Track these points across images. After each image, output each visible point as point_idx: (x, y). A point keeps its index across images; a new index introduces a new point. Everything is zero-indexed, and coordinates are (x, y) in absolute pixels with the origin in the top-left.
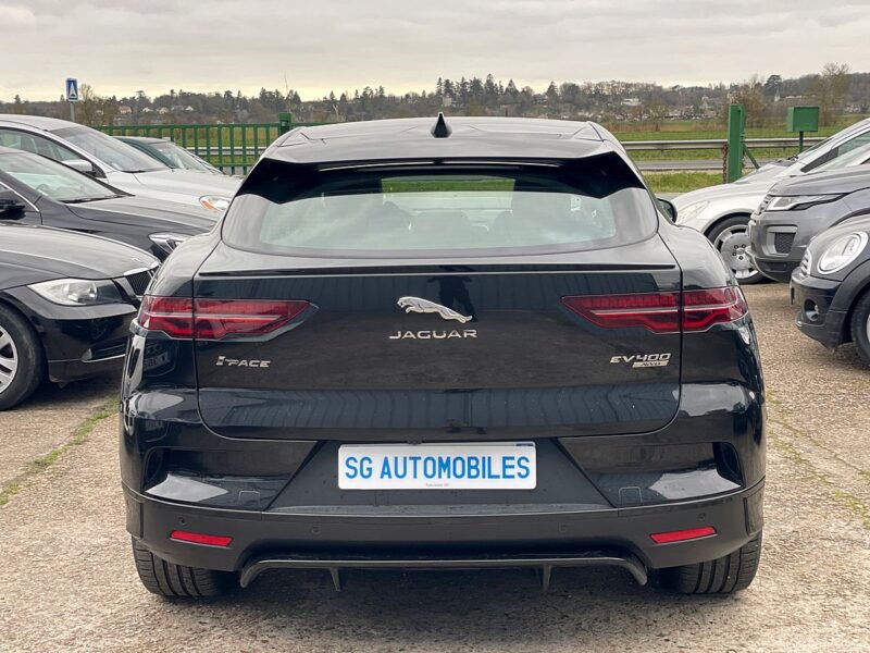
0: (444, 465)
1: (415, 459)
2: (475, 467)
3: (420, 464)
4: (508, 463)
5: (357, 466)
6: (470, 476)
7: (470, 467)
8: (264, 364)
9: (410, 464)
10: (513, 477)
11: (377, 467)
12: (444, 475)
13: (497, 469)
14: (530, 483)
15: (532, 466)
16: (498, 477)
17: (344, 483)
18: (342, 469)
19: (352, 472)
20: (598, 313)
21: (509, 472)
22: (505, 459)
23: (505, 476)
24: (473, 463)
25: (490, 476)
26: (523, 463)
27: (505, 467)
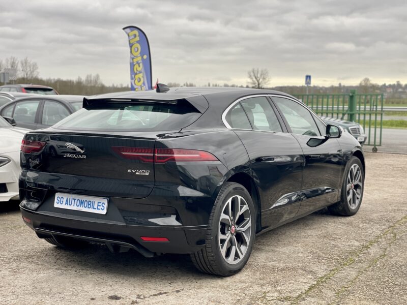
0: (82, 203)
1: (75, 199)
3: (76, 201)
4: (99, 204)
5: (59, 199)
6: (88, 208)
7: (89, 204)
9: (73, 201)
11: (65, 201)
12: (82, 206)
13: (96, 206)
14: (104, 212)
15: (106, 206)
16: (95, 209)
17: (56, 205)
18: (56, 200)
19: (58, 202)
20: (123, 153)
21: (99, 207)
22: (99, 203)
23: (98, 209)
24: (90, 203)
25: (94, 208)
26: (103, 205)
27: (98, 205)
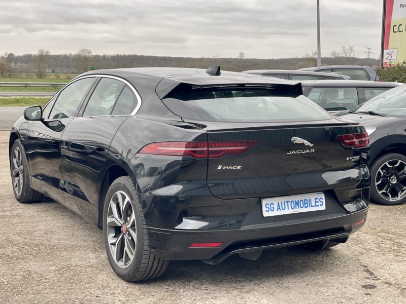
0: (297, 204)
1: (288, 202)
2: (307, 203)
4: (317, 200)
5: (269, 207)
6: (305, 207)
7: (305, 203)
8: (238, 167)
9: (286, 204)
10: (318, 206)
11: (276, 207)
12: (297, 207)
13: (313, 204)
14: (323, 208)
15: (324, 201)
16: (314, 206)
17: (265, 214)
18: (264, 209)
19: (267, 210)
21: (317, 204)
22: (315, 199)
23: (316, 206)
24: (306, 201)
25: (312, 206)
26: (321, 200)
27: (316, 202)
